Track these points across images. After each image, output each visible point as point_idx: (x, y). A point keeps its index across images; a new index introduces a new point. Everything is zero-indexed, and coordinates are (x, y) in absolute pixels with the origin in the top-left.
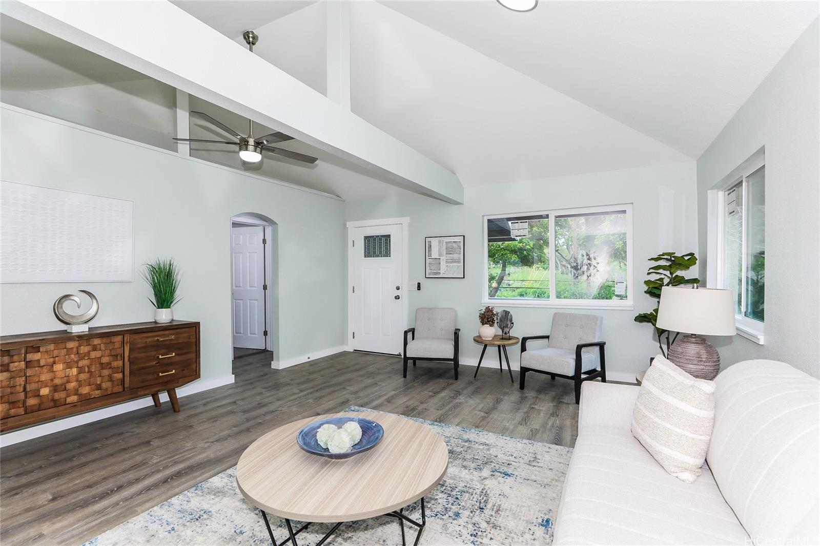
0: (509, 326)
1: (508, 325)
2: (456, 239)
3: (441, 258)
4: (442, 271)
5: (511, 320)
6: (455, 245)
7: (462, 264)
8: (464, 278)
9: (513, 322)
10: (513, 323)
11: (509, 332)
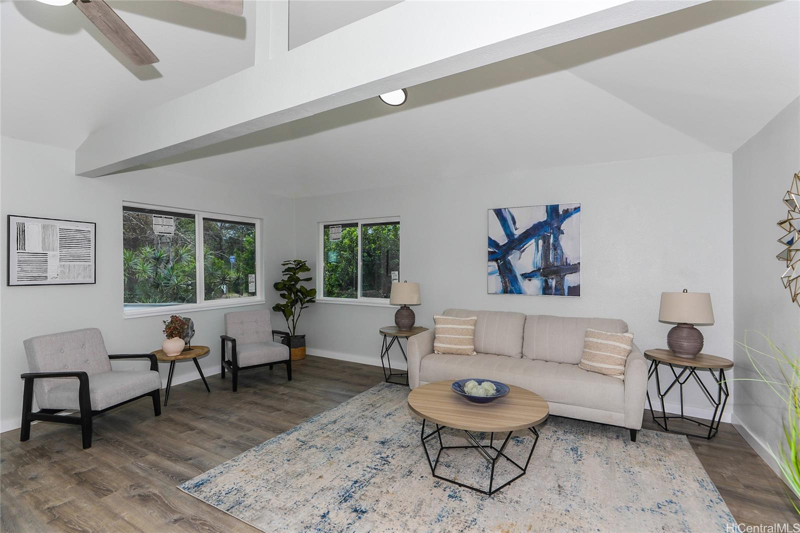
0: (189, 335)
1: (189, 333)
2: (82, 227)
3: (50, 253)
4: (50, 274)
5: (192, 327)
6: (79, 235)
7: (92, 263)
8: (95, 283)
9: (194, 329)
10: (194, 331)
11: (189, 342)
